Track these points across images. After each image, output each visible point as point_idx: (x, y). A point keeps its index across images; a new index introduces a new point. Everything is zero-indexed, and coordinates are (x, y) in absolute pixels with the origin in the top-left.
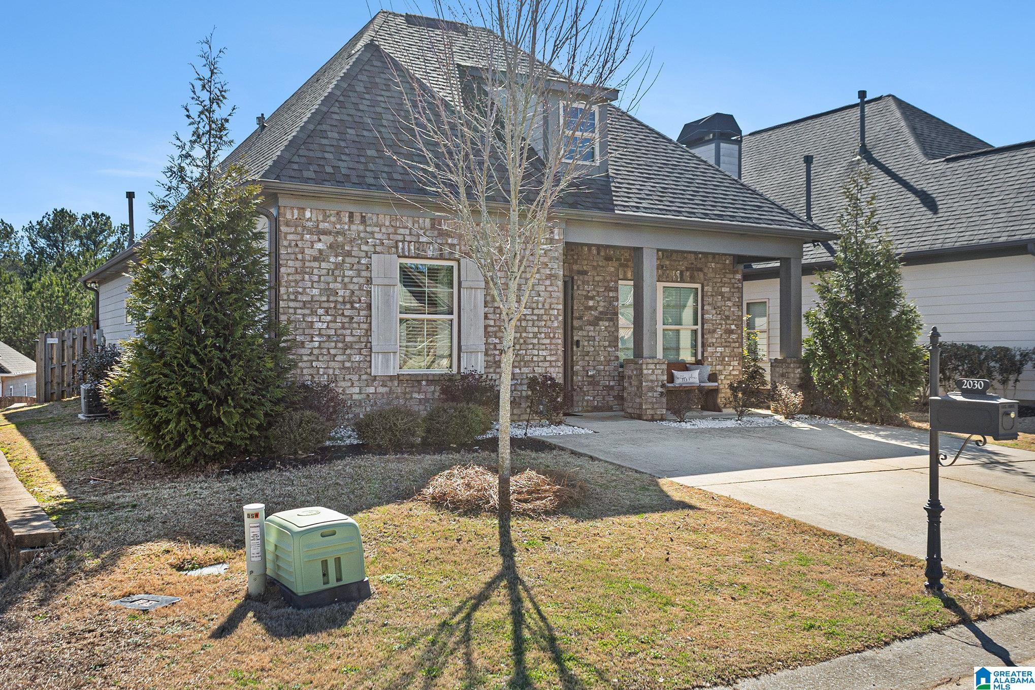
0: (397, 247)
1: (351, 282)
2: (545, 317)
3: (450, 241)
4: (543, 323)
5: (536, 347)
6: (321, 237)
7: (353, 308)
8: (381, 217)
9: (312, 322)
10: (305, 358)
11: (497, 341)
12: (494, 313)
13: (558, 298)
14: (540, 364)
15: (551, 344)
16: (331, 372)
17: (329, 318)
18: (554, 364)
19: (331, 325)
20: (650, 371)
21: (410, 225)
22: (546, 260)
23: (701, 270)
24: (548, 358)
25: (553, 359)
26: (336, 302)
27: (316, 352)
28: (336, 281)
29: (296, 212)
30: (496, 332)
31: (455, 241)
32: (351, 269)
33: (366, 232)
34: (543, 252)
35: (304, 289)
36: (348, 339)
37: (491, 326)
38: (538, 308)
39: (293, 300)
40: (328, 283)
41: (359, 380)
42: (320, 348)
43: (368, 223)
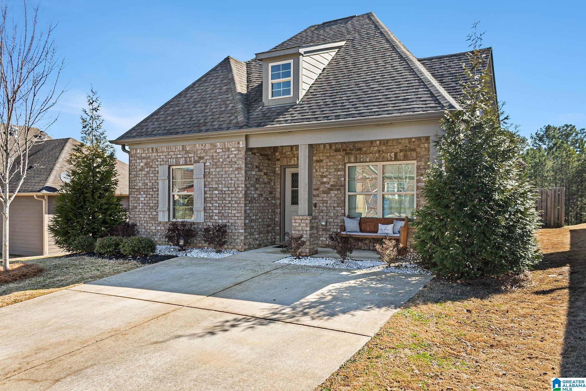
0: (168, 161)
1: (152, 179)
2: (235, 192)
3: (190, 155)
4: (234, 195)
5: (230, 208)
6: (143, 160)
7: (153, 191)
8: (163, 148)
9: (139, 198)
10: (137, 213)
11: (211, 205)
12: (210, 190)
13: (242, 181)
14: (232, 218)
15: (238, 207)
16: (145, 219)
17: (145, 196)
18: (239, 218)
19: (145, 198)
20: (297, 224)
21: (174, 150)
22: (235, 160)
23: (414, 150)
24: (237, 215)
25: (239, 215)
26: (147, 188)
27: (140, 210)
28: (147, 179)
29: (134, 150)
30: (210, 201)
31: (192, 155)
32: (152, 173)
33: (157, 156)
34: (234, 155)
35: (137, 183)
36: (151, 205)
37: (208, 197)
38: (231, 187)
39: (133, 189)
40: (145, 180)
41: (155, 223)
42: (142, 209)
43: (159, 151)
